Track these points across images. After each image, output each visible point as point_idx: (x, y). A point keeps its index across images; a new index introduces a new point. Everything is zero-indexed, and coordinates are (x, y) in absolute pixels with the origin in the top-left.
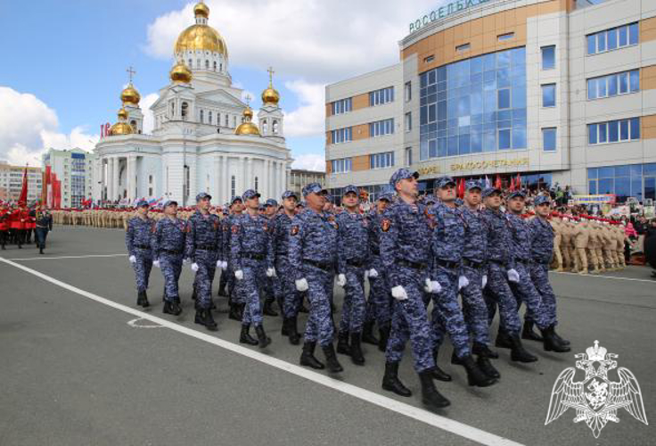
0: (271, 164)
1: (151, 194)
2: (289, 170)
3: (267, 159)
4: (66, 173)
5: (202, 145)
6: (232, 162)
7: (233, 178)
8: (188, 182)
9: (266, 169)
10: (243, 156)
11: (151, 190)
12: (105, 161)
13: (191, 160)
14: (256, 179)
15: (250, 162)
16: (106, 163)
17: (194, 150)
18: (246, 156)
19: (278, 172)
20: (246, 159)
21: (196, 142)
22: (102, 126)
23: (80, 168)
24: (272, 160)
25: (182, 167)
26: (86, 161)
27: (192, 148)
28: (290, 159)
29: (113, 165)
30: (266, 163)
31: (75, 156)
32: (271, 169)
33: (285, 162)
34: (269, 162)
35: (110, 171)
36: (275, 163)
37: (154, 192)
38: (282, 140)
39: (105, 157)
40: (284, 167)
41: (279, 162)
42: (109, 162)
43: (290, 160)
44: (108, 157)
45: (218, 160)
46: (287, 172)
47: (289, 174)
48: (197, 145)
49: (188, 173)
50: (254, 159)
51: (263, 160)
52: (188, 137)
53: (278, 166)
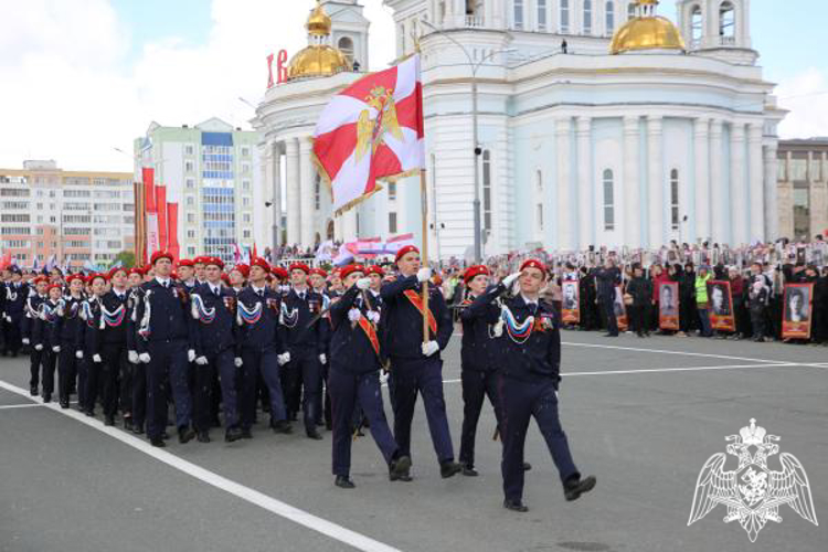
0: (718, 129)
1: (393, 228)
2: (773, 144)
3: (704, 116)
4: (189, 184)
5: (521, 89)
6: (604, 130)
7: (608, 174)
8: (487, 192)
9: (702, 147)
10: (632, 113)
11: (393, 217)
12: (280, 148)
13: (493, 133)
14: (674, 174)
15: (654, 127)
16: (284, 153)
17: (501, 107)
18: (644, 111)
19: (739, 152)
20: (643, 119)
21: (504, 82)
22: (270, 59)
23: (221, 167)
24: (720, 117)
25: (472, 153)
26: (235, 151)
27: (493, 99)
28: (772, 110)
29: (298, 156)
30: (701, 128)
31: (210, 139)
32: (717, 143)
33: (757, 122)
34: (710, 123)
35: (292, 173)
36: (727, 126)
37: (400, 221)
38: (748, 56)
39: (278, 139)
40: (756, 135)
41: (739, 121)
42: (290, 149)
43: (774, 113)
44: (287, 137)
45: (567, 127)
46: (764, 149)
47: (772, 155)
48: (508, 91)
49: (487, 167)
50: (666, 118)
51: (692, 120)
52: (482, 73)
53: (738, 133)
